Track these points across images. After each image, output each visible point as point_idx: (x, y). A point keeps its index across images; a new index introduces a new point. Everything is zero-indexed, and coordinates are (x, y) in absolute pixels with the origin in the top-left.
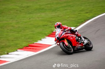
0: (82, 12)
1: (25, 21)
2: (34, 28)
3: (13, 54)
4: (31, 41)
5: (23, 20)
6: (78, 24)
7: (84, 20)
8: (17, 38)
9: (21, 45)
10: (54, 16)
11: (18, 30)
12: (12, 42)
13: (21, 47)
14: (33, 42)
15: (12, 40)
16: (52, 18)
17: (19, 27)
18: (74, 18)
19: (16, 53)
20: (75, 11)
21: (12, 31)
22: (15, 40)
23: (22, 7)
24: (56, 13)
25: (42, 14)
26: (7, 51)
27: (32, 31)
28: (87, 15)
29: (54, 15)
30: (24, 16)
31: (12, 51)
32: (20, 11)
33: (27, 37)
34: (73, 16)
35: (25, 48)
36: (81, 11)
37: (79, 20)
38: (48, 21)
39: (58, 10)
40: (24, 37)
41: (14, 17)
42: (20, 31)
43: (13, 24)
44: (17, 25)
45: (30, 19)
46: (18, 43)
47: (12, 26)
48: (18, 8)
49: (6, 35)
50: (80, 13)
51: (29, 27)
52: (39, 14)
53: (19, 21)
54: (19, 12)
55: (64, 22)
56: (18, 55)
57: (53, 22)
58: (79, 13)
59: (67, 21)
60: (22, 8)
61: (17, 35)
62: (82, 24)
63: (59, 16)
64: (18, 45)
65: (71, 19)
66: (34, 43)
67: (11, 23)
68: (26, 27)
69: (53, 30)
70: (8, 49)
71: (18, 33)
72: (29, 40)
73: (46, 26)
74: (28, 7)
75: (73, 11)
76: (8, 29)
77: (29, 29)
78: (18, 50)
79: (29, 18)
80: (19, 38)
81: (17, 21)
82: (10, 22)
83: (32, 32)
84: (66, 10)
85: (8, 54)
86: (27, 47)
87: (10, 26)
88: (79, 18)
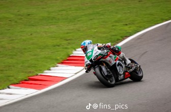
0: (117, 24)
1: (23, 38)
2: (38, 50)
4: (33, 70)
5: (21, 36)
8: (10, 66)
9: (15, 79)
11: (11, 53)
12: (2, 73)
13: (16, 81)
14: (36, 73)
15: (2, 70)
16: (68, 33)
17: (14, 48)
18: (104, 33)
19: (7, 91)
20: (106, 22)
21: (2, 54)
22: (6, 70)
23: (19, 15)
24: (75, 24)
25: (51, 27)
27: (35, 55)
28: (126, 28)
29: (72, 28)
30: (22, 30)
32: (16, 22)
33: (26, 65)
34: (104, 30)
35: (23, 83)
36: (116, 22)
37: (113, 37)
38: (61, 38)
39: (79, 21)
40: (21, 65)
41: (6, 31)
42: (15, 55)
44: (11, 45)
45: (31, 34)
46: (11, 74)
47: (2, 47)
48: (12, 16)
50: (115, 25)
51: (29, 48)
52: (48, 27)
53: (14, 39)
54: (13, 24)
56: (11, 94)
57: (69, 40)
58: (113, 26)
59: (94, 38)
60: (19, 17)
62: (118, 43)
63: (79, 31)
64: (11, 78)
65: (100, 35)
66: (37, 75)
68: (25, 49)
69: (69, 53)
71: (12, 58)
72: (29, 70)
73: (59, 46)
74: (29, 15)
75: (103, 22)
77: (30, 51)
78: (11, 86)
79: (29, 34)
80: (14, 66)
81: (10, 37)
83: (35, 57)
84: (91, 20)
86: (26, 80)
88: (113, 34)
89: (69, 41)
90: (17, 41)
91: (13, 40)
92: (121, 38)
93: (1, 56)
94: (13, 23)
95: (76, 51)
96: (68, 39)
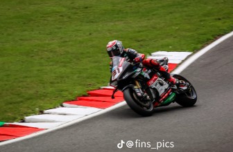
0: (207, 18)
1: (79, 39)
2: (100, 55)
3: (54, 113)
4: (93, 82)
5: (76, 36)
6: (200, 45)
7: (213, 36)
8: (62, 77)
9: (70, 94)
10: (146, 26)
11: (63, 60)
12: (51, 87)
13: (71, 97)
14: (98, 85)
15: (52, 83)
16: (139, 32)
17: (68, 52)
18: (189, 30)
19: (60, 110)
20: (192, 16)
21: (51, 61)
22: (58, 83)
23: (74, 8)
24: (148, 20)
25: (117, 23)
26: (40, 107)
27: (96, 62)
28: (219, 23)
29: (145, 25)
30: (77, 28)
31: (51, 106)
32: (69, 17)
33: (85, 75)
34: (188, 27)
35: (80, 100)
36: (205, 15)
37: (201, 37)
38: (131, 39)
39: (154, 15)
40: (77, 75)
41: (56, 30)
42: (69, 62)
43: (52, 46)
44: (63, 48)
45: (90, 34)
46: (65, 88)
47: (51, 52)
48: (64, 9)
49: (38, 70)
50: (204, 20)
51: (88, 52)
52: (112, 24)
53: (68, 40)
55: (167, 40)
56: (65, 114)
57: (142, 41)
58: (201, 21)
59: (175, 37)
60: (74, 11)
61: (63, 70)
62: (208, 44)
63: (154, 28)
64: (65, 93)
65: (184, 33)
66: (100, 89)
67: (49, 44)
68: (82, 53)
70: (41, 103)
71: (64, 66)
72: (89, 82)
74: (86, 8)
75: (187, 16)
76: (42, 58)
77: (89, 57)
78: (64, 104)
79: (88, 33)
80: (68, 77)
81: (61, 38)
82: (47, 42)
83: (96, 64)
84: (171, 13)
85: (42, 112)
86: (84, 96)
87: (46, 51)
88: (201, 31)
89: (141, 43)
90: (70, 43)
91: (66, 42)
92: (212, 38)
93: (51, 63)
94: (65, 19)
95: (151, 55)
96: (140, 39)
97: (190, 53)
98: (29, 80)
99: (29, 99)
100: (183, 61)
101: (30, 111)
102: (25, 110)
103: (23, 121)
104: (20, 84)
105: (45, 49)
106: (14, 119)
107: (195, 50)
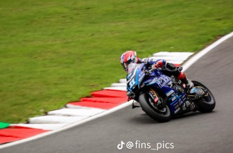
0: (207, 19)
2: (103, 56)
3: (59, 115)
4: (96, 83)
5: (79, 37)
6: (201, 46)
7: (214, 36)
8: (66, 78)
9: (74, 95)
10: (147, 27)
11: (67, 61)
12: (56, 88)
13: (74, 99)
14: (101, 87)
15: (56, 84)
16: (141, 32)
17: (70, 53)
18: (189, 31)
19: (64, 111)
22: (61, 84)
23: (75, 9)
24: (150, 20)
25: (119, 24)
26: (45, 108)
27: (99, 63)
28: (219, 24)
29: (146, 25)
30: (79, 29)
31: (56, 107)
32: (71, 18)
33: (88, 76)
34: (189, 27)
35: (84, 100)
36: (205, 16)
37: (202, 37)
38: (133, 39)
39: (155, 15)
40: (80, 76)
41: (59, 31)
42: (72, 63)
44: (66, 49)
45: (93, 35)
46: (68, 89)
47: (55, 52)
48: (66, 10)
49: (42, 71)
50: (205, 21)
51: (91, 53)
52: (114, 24)
53: (70, 41)
54: (68, 21)
55: (169, 41)
56: (69, 116)
57: (143, 41)
58: (202, 21)
59: (176, 38)
60: (76, 12)
61: (66, 70)
62: (209, 45)
63: (156, 29)
64: (69, 95)
65: (185, 34)
66: (103, 90)
68: (85, 54)
70: (45, 104)
71: (68, 67)
72: (92, 83)
74: (88, 9)
75: (188, 16)
76: (45, 59)
77: (92, 58)
78: (69, 105)
79: (90, 34)
80: (71, 78)
81: (64, 39)
82: (49, 43)
83: (99, 65)
84: (172, 13)
85: (46, 114)
86: (88, 97)
87: (49, 52)
88: (202, 32)
89: (143, 43)
90: (73, 44)
92: (212, 38)
93: (54, 64)
95: (152, 56)
97: (192, 54)
98: (33, 81)
99: (34, 100)
100: (185, 61)
101: (34, 112)
102: (30, 112)
103: (28, 123)
104: (24, 86)
105: (49, 50)
106: (19, 121)
107: (197, 51)
